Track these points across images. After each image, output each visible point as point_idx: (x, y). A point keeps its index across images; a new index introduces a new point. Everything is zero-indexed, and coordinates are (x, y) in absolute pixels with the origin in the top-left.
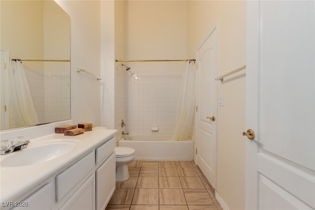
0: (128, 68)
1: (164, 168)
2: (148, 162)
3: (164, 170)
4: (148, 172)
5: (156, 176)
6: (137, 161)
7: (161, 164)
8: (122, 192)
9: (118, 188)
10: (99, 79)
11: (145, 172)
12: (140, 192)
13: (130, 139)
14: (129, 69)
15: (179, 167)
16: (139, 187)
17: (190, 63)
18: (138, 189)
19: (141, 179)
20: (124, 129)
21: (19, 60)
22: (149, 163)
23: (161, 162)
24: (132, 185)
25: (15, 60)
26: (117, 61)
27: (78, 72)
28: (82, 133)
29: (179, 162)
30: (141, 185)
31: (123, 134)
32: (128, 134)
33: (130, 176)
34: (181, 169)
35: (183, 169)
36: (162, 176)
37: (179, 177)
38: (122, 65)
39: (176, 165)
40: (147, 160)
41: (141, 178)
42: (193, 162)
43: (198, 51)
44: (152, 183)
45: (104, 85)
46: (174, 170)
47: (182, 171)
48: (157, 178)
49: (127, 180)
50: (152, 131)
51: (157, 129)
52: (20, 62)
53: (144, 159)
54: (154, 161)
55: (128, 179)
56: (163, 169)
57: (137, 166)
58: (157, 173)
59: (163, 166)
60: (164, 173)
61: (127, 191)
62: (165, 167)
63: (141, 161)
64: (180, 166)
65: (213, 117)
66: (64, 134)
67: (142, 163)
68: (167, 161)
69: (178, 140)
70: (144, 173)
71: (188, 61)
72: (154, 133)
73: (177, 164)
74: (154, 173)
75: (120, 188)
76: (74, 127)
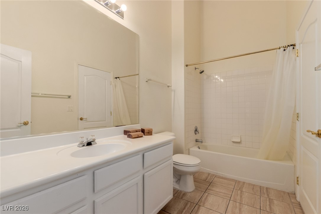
0: (201, 71)
1: (242, 191)
2: (222, 178)
3: (241, 193)
4: (217, 190)
5: (228, 198)
6: (209, 174)
7: (239, 185)
8: (181, 203)
9: (180, 197)
10: (169, 86)
11: (214, 189)
12: (200, 211)
13: (206, 148)
14: (203, 72)
15: (266, 196)
16: (201, 204)
17: (284, 50)
18: (200, 206)
19: (207, 196)
20: (198, 137)
21: (118, 78)
22: (223, 180)
23: (239, 182)
24: (195, 199)
25: (116, 78)
26: (187, 66)
27: (147, 81)
28: (142, 137)
29: (267, 188)
30: (204, 203)
31: (196, 141)
32: (202, 142)
33: (196, 189)
34: (268, 199)
35: (271, 201)
36: (235, 201)
37: (260, 209)
38: (196, 69)
39: (262, 191)
40: (221, 176)
41: (207, 194)
42: (293, 194)
43: (298, 30)
44: (218, 205)
45: (175, 91)
46: (255, 198)
47: (268, 203)
48: (227, 201)
49: (190, 192)
50: (233, 142)
51: (239, 141)
52: (119, 79)
53: (217, 173)
54: (230, 179)
55: (192, 191)
56: (239, 192)
57: (208, 179)
58: (230, 195)
59: (240, 188)
60: (239, 197)
61: (187, 204)
62: (244, 190)
63: (214, 175)
64: (268, 195)
65: (318, 131)
66: (126, 136)
67: (214, 177)
68: (249, 184)
69: (267, 159)
70: (212, 190)
71: (282, 49)
72: (234, 144)
73: (264, 191)
74: (224, 193)
75: (182, 198)
76: (138, 131)
